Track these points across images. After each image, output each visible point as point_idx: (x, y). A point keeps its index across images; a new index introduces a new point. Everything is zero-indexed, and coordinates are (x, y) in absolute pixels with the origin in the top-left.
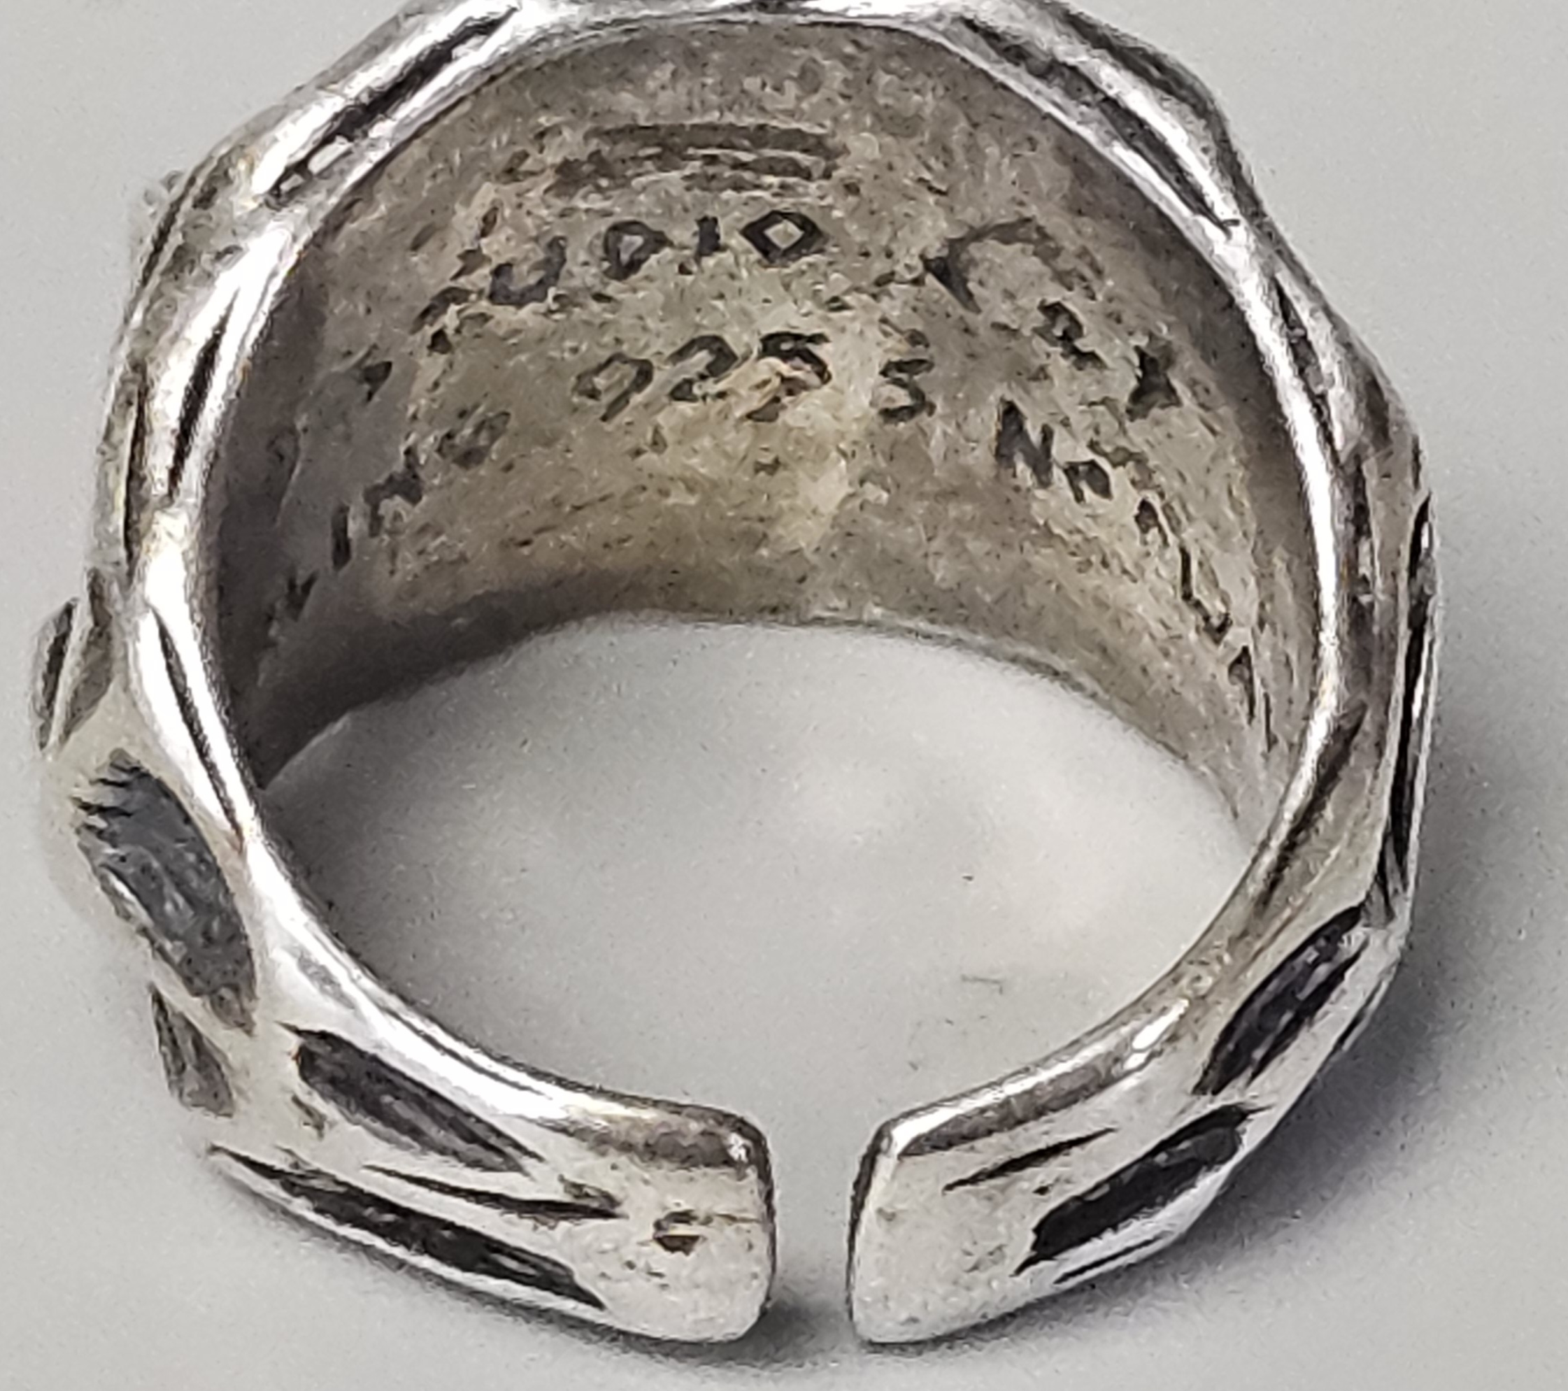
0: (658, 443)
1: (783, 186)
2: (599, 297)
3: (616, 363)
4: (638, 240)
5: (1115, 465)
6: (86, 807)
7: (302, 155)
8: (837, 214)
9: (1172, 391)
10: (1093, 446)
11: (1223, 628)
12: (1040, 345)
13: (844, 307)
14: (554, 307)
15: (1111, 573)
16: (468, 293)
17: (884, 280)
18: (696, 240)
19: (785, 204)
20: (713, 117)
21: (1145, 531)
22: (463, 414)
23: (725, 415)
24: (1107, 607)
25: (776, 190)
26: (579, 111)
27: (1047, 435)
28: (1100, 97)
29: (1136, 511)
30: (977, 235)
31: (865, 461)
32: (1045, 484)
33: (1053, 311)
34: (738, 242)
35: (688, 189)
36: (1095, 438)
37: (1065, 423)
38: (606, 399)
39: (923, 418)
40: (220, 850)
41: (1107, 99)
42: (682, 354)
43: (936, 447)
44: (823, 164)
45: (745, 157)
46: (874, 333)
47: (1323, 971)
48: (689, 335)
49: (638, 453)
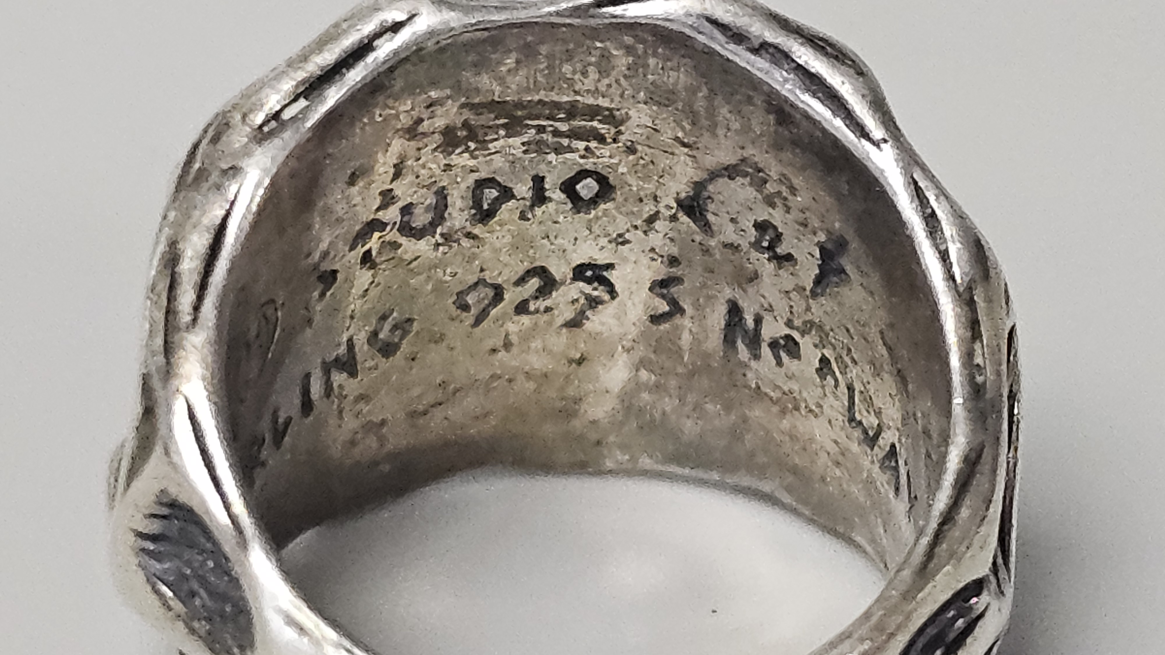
0: (507, 345)
1: (587, 149)
2: (469, 235)
3: (480, 287)
4: (495, 193)
5: (803, 334)
6: (141, 535)
7: (278, 108)
8: (622, 169)
9: (843, 271)
10: (789, 324)
11: (877, 435)
12: (754, 255)
13: (627, 242)
14: (440, 241)
15: (801, 413)
16: (386, 224)
17: (651, 220)
18: (530, 194)
19: (589, 164)
20: (542, 95)
21: (823, 378)
22: (384, 318)
23: (550, 323)
24: (798, 440)
25: (583, 153)
26: (458, 88)
27: (758, 320)
28: (794, 65)
29: (817, 365)
30: (713, 175)
31: (641, 351)
32: (757, 357)
33: (762, 227)
34: (558, 195)
35: (525, 152)
36: (791, 318)
37: (770, 309)
38: (474, 311)
39: (677, 320)
40: (229, 546)
41: (799, 66)
42: (521, 281)
43: (686, 339)
44: (613, 131)
45: (563, 127)
46: (645, 260)
47: (960, 622)
48: (527, 265)
49: (494, 351)
